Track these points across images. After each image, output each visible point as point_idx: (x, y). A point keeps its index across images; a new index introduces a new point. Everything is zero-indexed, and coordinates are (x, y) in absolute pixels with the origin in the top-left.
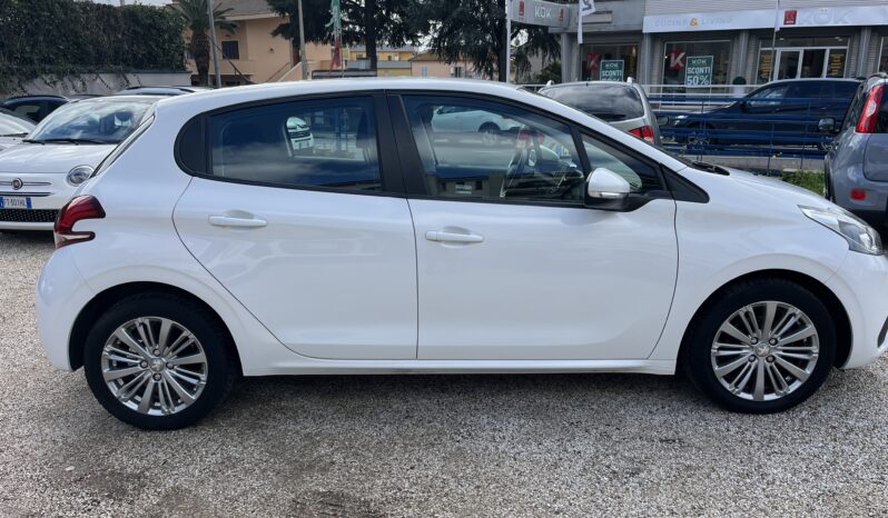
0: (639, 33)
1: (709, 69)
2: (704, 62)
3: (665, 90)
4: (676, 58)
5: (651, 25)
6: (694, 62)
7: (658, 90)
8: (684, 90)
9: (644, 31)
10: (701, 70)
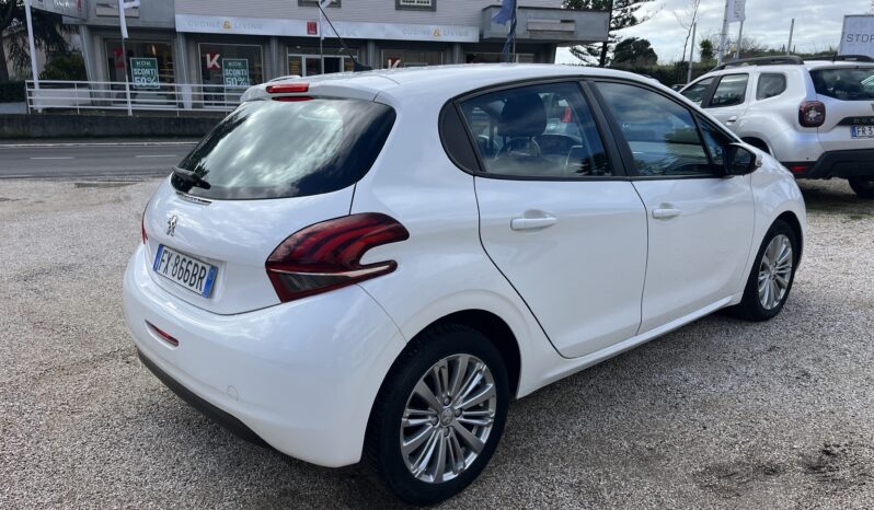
0: (172, 32)
1: (246, 72)
2: (239, 64)
3: (205, 90)
4: (212, 58)
5: (184, 24)
6: (230, 64)
7: (199, 89)
8: (221, 90)
9: (177, 30)
10: (238, 72)
